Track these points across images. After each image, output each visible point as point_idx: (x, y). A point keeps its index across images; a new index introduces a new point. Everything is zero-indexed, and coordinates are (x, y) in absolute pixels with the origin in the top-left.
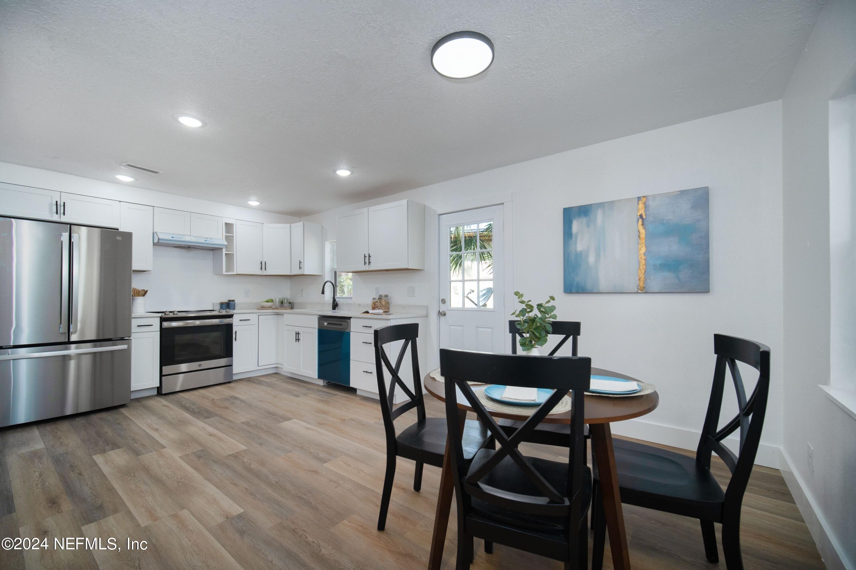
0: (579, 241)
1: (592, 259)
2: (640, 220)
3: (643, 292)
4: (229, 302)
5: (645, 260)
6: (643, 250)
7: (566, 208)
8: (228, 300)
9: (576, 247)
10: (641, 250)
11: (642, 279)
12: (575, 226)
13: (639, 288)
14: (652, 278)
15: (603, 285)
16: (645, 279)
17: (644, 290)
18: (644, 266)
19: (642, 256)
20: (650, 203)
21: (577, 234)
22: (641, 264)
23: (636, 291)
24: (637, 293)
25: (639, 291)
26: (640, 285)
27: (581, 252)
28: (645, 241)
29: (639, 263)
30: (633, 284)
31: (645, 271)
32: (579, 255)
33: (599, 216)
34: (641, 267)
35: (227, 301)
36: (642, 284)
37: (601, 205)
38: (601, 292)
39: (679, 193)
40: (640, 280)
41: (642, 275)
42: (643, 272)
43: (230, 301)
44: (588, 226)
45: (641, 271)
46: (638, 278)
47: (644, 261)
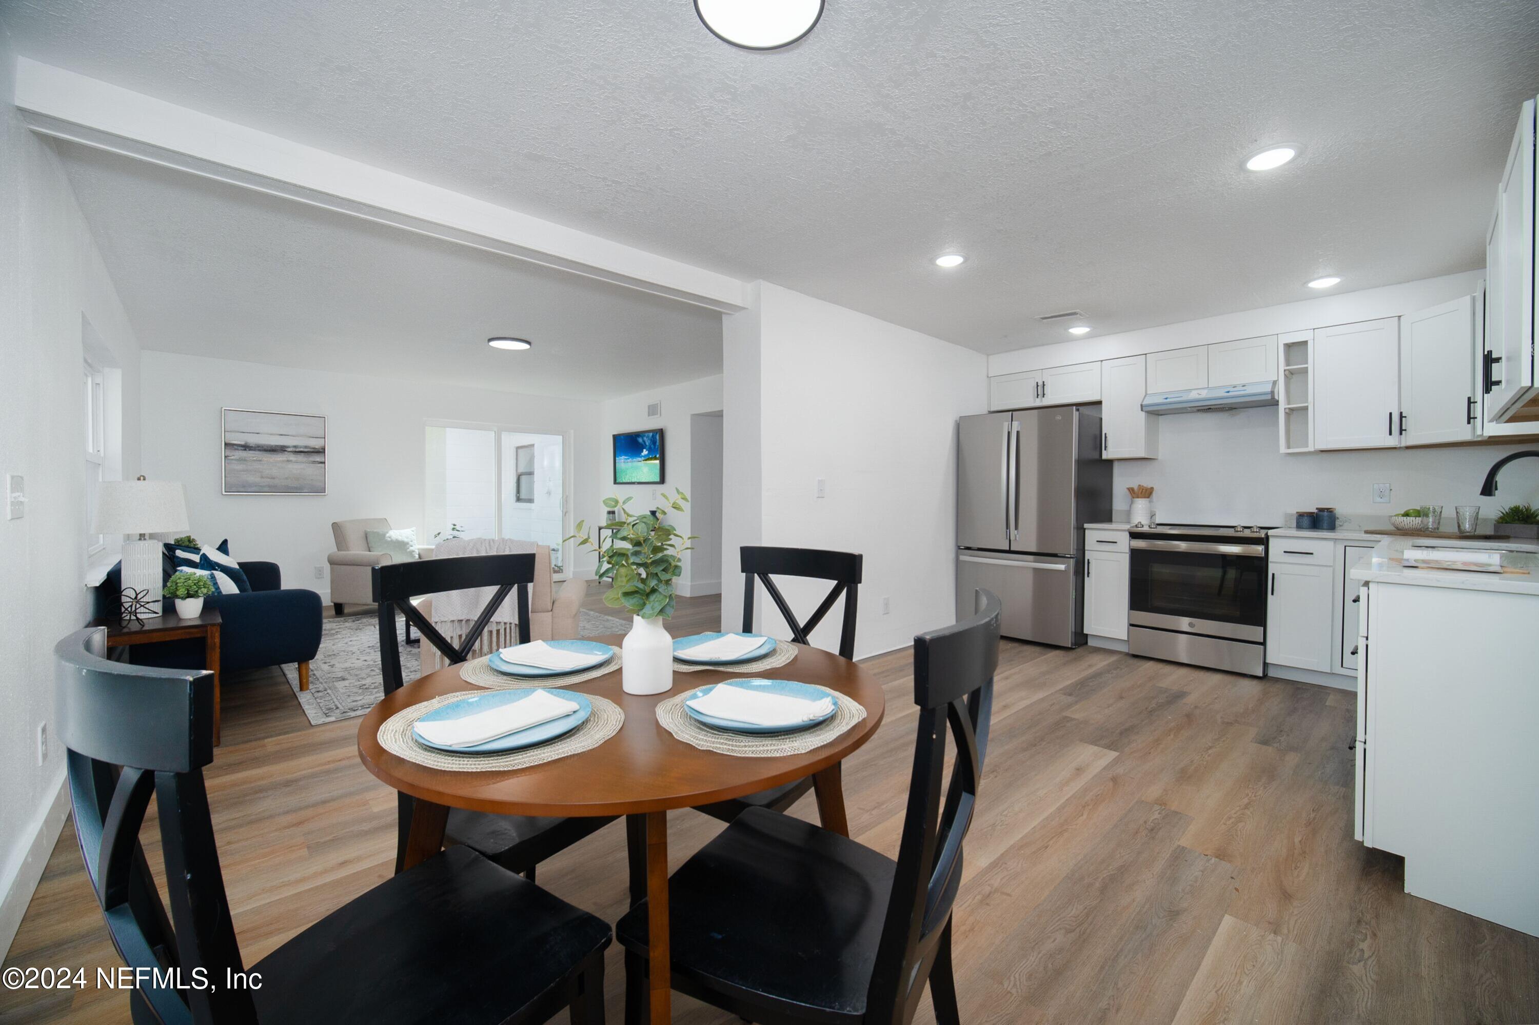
4: (1321, 513)
8: (1317, 509)
35: (1316, 511)
43: (1321, 510)
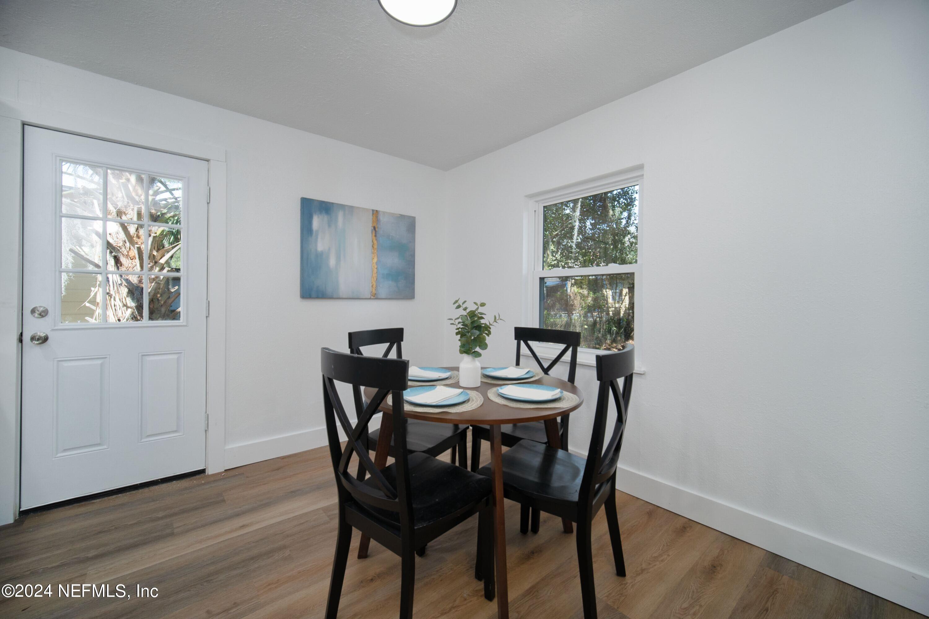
0: (319, 240)
1: (332, 262)
2: (374, 231)
3: (375, 298)
5: (376, 268)
6: (375, 260)
7: (305, 198)
9: (316, 246)
10: (374, 260)
11: (374, 286)
12: (316, 222)
13: (372, 294)
14: (381, 286)
15: (343, 289)
16: (377, 286)
17: (375, 297)
18: (376, 275)
19: (375, 264)
20: (381, 218)
21: (317, 231)
22: (374, 272)
23: (369, 297)
24: (370, 299)
25: (372, 297)
26: (372, 291)
27: (322, 253)
28: (377, 251)
29: (373, 272)
30: (366, 291)
31: (377, 279)
32: (319, 256)
33: (340, 216)
34: (374, 275)
36: (374, 291)
37: (342, 207)
38: (341, 297)
39: (399, 215)
40: (373, 286)
41: (374, 282)
42: (375, 279)
44: (329, 226)
45: (374, 278)
46: (371, 285)
47: (376, 270)
